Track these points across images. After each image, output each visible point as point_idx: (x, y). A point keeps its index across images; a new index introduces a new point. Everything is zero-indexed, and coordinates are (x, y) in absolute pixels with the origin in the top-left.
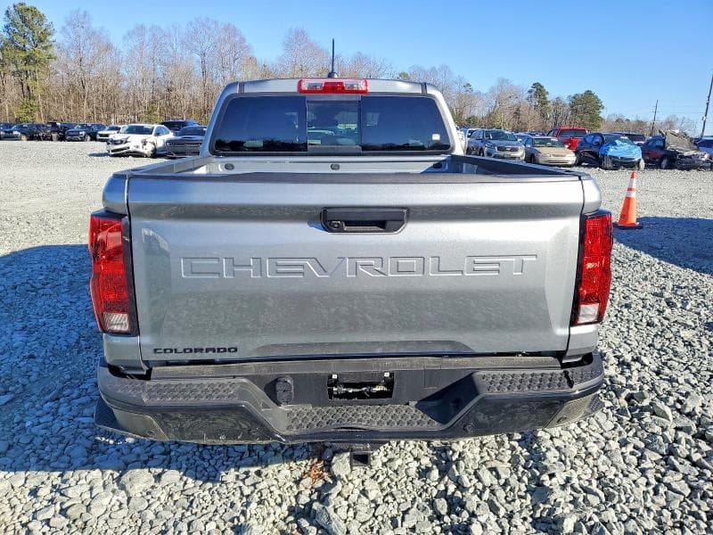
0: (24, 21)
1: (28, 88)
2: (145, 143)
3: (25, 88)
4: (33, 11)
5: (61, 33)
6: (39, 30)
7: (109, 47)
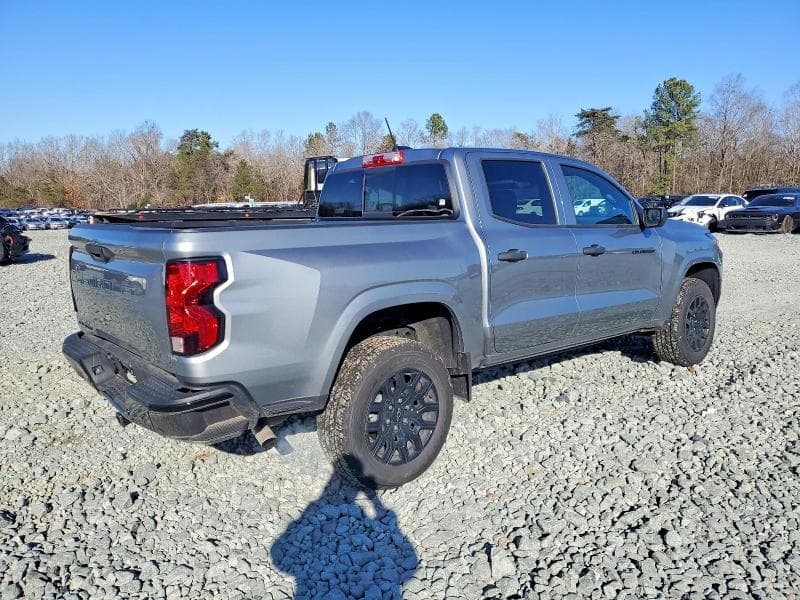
0: (672, 95)
1: (666, 162)
2: (701, 215)
3: (663, 162)
4: (682, 85)
5: (708, 101)
6: (684, 103)
7: (760, 108)
